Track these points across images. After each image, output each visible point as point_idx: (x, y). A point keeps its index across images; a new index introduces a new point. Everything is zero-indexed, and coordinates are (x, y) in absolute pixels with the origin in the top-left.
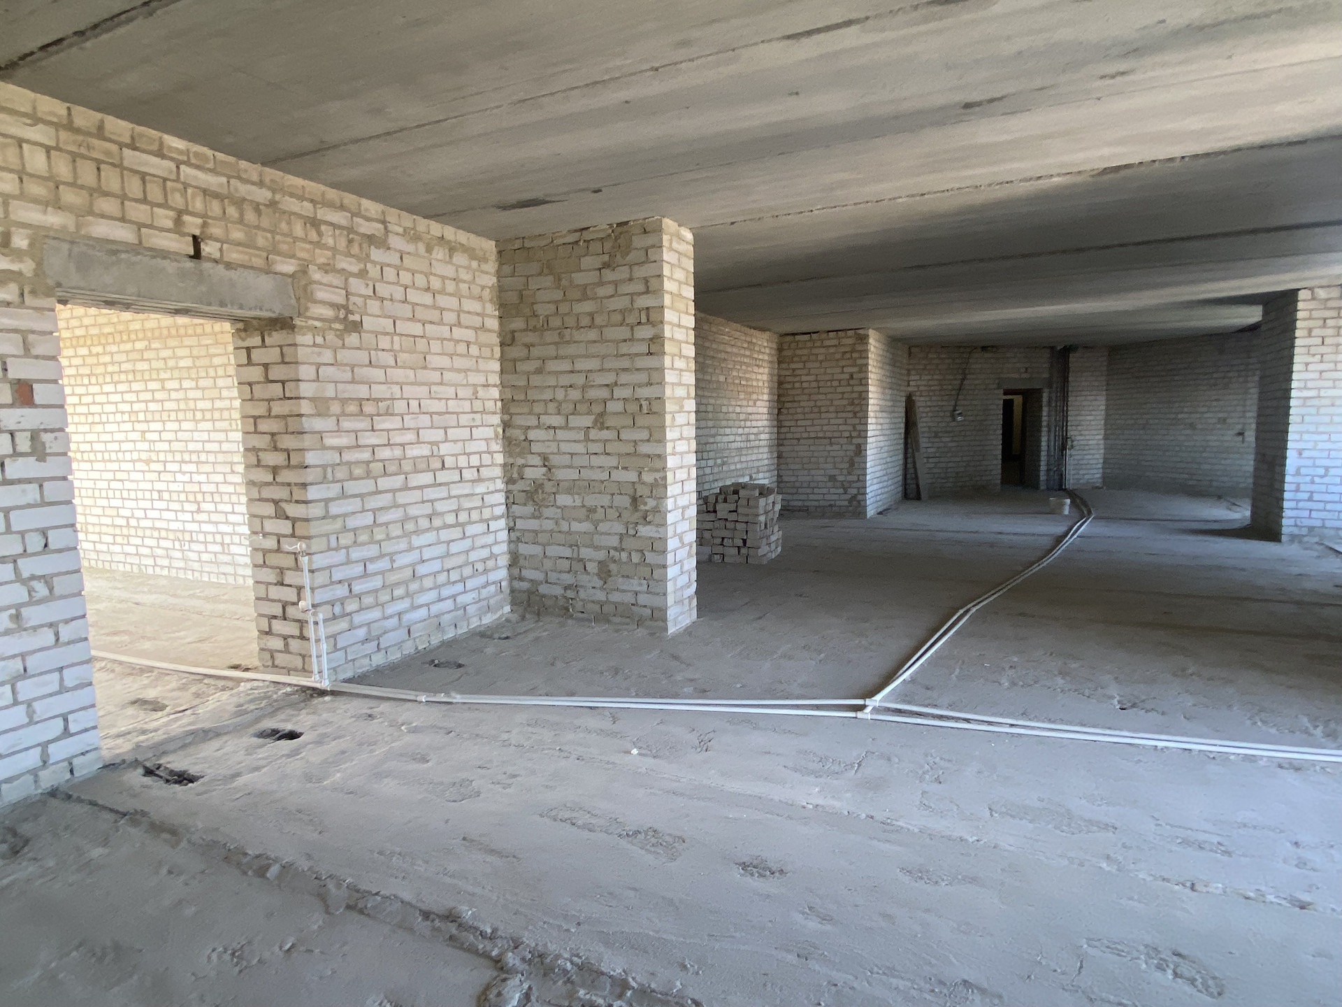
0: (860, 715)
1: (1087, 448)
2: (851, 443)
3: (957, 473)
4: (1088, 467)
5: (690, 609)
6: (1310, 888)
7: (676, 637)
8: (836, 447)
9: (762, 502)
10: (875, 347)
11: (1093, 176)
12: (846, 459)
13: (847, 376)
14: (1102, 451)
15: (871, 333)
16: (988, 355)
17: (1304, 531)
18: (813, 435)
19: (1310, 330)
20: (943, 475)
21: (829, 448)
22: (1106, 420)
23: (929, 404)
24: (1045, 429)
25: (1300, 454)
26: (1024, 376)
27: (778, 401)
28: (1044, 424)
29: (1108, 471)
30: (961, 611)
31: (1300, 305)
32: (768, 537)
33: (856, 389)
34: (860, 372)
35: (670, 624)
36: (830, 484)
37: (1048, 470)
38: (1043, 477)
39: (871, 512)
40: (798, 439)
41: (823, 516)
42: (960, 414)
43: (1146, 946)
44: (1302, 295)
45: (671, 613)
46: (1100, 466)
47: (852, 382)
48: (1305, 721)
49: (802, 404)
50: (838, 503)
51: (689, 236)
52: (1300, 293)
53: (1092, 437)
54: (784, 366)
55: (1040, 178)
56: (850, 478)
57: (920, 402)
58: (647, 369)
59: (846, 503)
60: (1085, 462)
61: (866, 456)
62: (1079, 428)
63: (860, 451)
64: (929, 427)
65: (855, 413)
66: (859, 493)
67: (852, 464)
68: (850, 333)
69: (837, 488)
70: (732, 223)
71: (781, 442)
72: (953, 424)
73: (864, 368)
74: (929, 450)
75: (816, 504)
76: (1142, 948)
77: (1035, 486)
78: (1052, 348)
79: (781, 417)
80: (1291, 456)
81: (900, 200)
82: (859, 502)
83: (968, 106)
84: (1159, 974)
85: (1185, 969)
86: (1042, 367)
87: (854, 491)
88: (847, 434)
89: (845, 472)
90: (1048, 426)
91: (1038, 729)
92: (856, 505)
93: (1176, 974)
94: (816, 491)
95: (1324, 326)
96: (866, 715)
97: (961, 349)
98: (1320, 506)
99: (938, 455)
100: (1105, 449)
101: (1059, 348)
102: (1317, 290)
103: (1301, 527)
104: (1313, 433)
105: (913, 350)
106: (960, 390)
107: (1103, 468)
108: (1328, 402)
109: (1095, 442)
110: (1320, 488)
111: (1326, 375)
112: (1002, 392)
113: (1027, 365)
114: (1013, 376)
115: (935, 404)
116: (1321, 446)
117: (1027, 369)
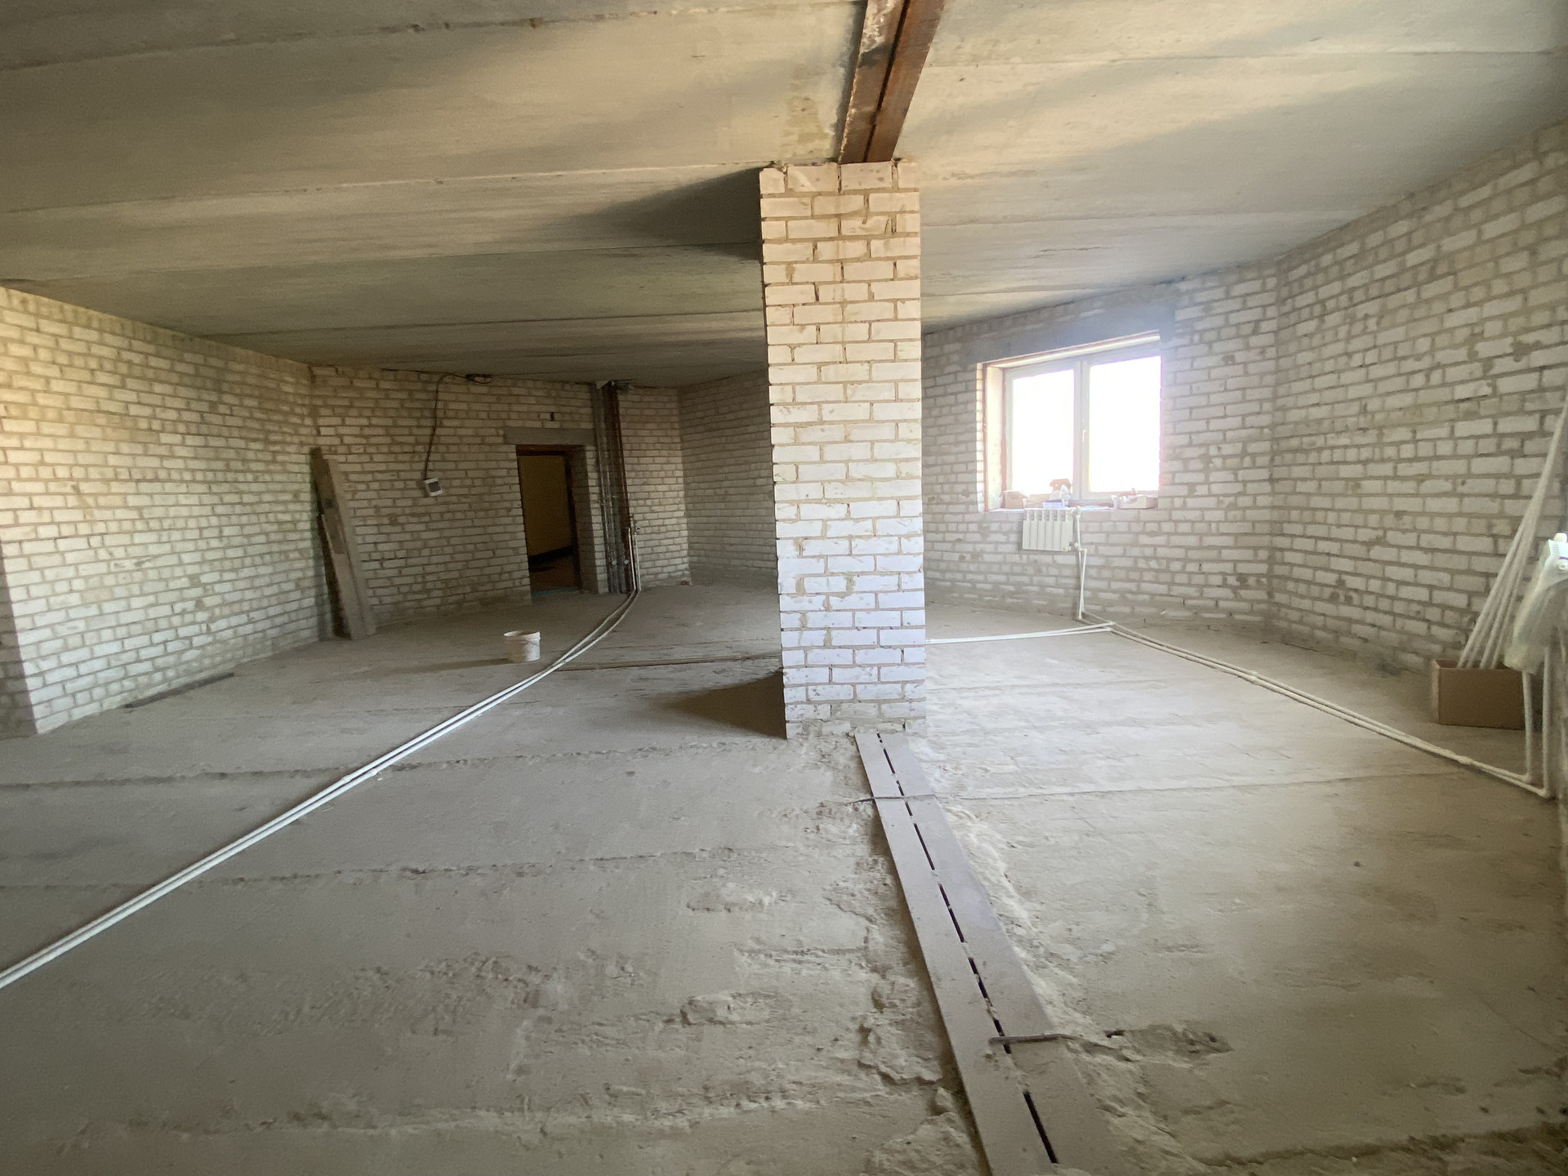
1: (663, 529)
4: (668, 555)
14: (685, 533)
16: (475, 389)
17: (824, 710)
19: (789, 268)
22: (686, 490)
25: (801, 549)
26: (555, 425)
28: (594, 497)
29: (695, 559)
31: (768, 209)
37: (609, 564)
38: (601, 575)
42: (435, 486)
44: (769, 181)
46: (685, 553)
52: (762, 175)
53: (669, 515)
57: (341, 465)
60: (663, 549)
62: (649, 502)
72: (424, 501)
77: (593, 589)
78: (591, 385)
82: (13, 698)
90: (600, 500)
92: (8, 705)
95: (815, 258)
97: (424, 377)
98: (846, 656)
99: (401, 554)
100: (689, 529)
101: (600, 385)
102: (793, 171)
103: (817, 704)
104: (818, 501)
105: (318, 371)
106: (431, 444)
107: (689, 555)
108: (837, 433)
109: (674, 521)
110: (845, 619)
111: (830, 372)
112: (513, 448)
113: (553, 409)
114: (529, 424)
115: (382, 467)
116: (835, 529)
117: (552, 415)
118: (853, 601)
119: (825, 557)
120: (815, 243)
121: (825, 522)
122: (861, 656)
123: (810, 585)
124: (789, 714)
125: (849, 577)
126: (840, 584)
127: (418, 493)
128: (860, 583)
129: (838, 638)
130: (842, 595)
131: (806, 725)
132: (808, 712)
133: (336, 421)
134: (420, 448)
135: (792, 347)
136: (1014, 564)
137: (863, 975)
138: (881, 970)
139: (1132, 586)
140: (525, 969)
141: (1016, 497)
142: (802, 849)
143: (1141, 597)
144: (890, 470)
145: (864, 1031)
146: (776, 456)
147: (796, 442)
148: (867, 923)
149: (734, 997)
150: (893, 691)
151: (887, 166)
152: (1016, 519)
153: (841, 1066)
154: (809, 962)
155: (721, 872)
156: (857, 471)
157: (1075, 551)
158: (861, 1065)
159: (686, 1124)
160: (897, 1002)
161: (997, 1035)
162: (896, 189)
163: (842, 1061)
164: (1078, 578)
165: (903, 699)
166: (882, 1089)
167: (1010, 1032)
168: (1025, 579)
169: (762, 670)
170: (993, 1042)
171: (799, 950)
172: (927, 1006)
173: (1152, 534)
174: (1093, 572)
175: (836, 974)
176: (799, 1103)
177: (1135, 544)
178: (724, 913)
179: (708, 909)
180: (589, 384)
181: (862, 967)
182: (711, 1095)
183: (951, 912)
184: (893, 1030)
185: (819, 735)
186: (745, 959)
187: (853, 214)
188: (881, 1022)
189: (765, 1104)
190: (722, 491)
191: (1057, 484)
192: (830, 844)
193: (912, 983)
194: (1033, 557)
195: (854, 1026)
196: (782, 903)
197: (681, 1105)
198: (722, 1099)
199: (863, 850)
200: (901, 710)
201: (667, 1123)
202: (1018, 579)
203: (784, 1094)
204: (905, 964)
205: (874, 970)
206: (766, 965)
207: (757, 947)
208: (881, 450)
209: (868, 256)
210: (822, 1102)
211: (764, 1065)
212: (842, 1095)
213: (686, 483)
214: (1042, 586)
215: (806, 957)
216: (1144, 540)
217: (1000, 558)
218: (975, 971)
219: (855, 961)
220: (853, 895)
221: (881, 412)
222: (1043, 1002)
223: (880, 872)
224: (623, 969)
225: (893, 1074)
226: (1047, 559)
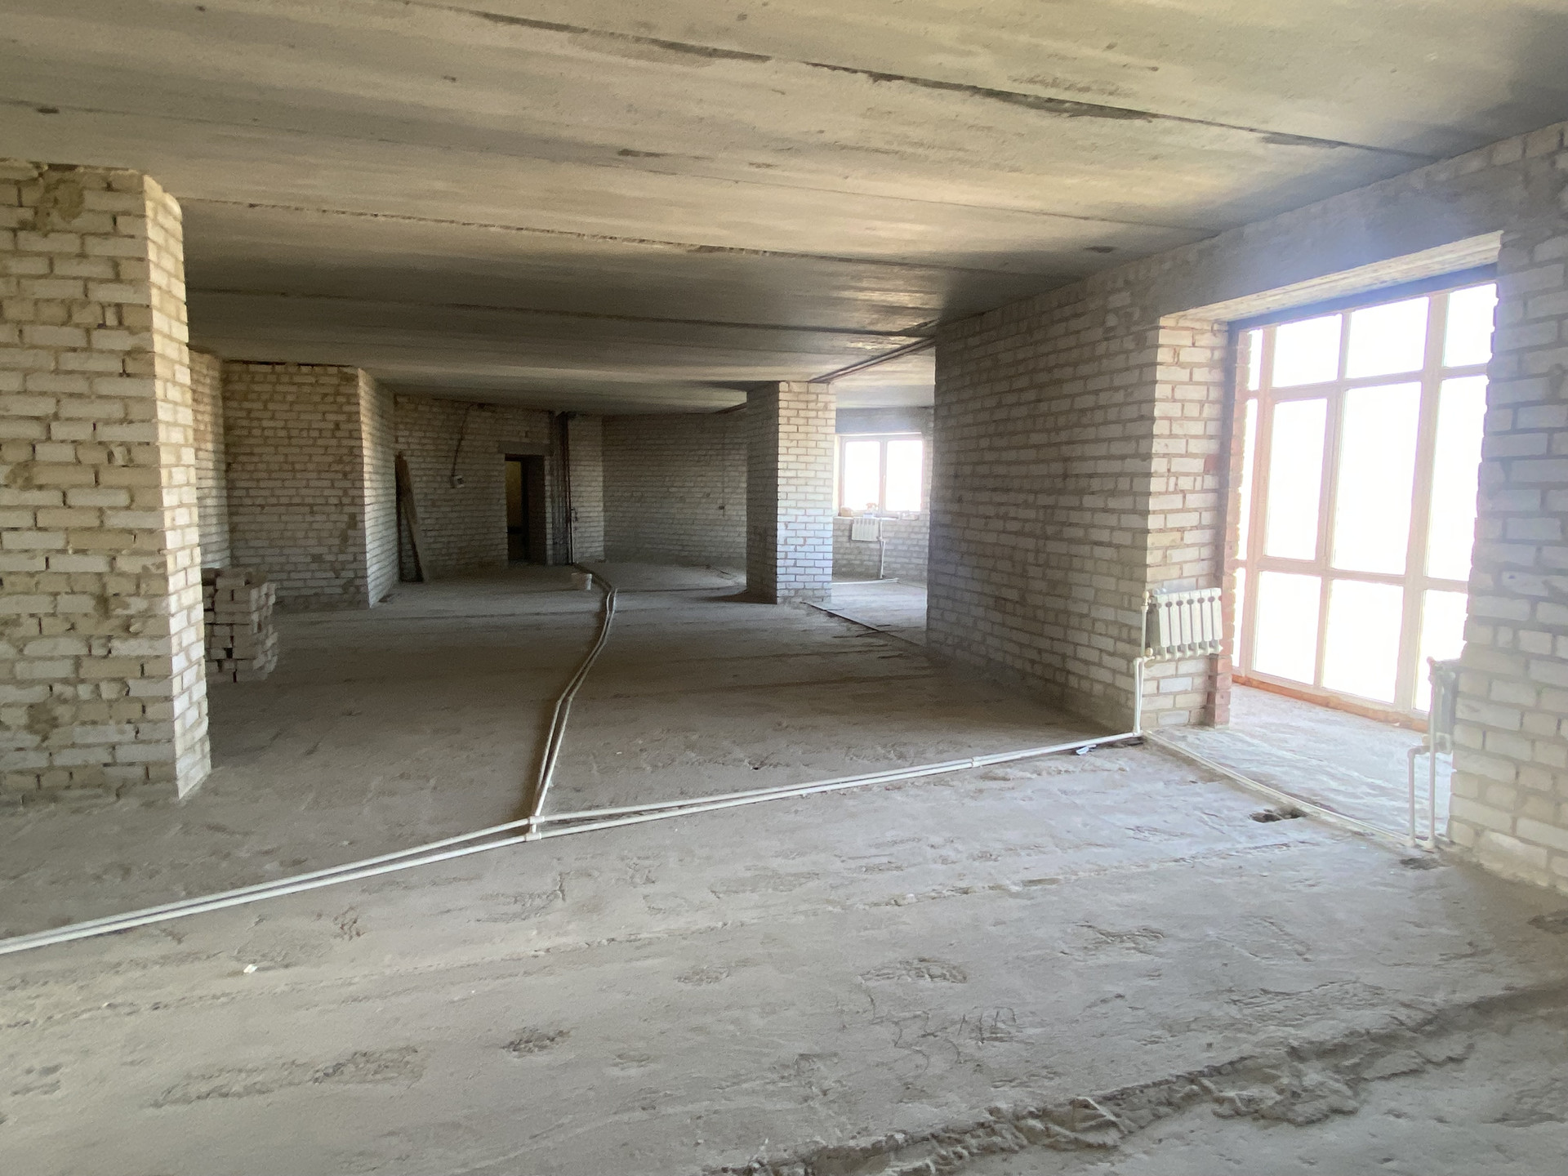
0: (529, 837)
1: (588, 520)
2: (341, 513)
3: (460, 548)
4: (591, 539)
5: (204, 757)
6: (961, 876)
7: (192, 801)
8: (318, 518)
9: (254, 593)
10: (364, 390)
11: (689, 251)
12: (336, 533)
13: (331, 426)
14: (603, 523)
15: (360, 372)
16: (484, 414)
17: (792, 593)
18: (284, 500)
19: (789, 418)
20: (444, 551)
21: (309, 518)
22: (604, 491)
23: (423, 466)
24: (548, 500)
25: (787, 526)
26: (528, 440)
27: (226, 453)
28: (548, 494)
29: (610, 543)
30: (560, 702)
31: (781, 396)
32: (263, 643)
33: (345, 442)
34: (349, 421)
35: (180, 783)
36: (314, 566)
37: (555, 544)
38: (550, 552)
39: (373, 599)
40: (262, 507)
41: (306, 608)
42: (460, 481)
43: (901, 963)
44: (783, 387)
45: (181, 766)
46: (602, 539)
47: (338, 434)
48: (880, 750)
49: (266, 458)
50: (328, 591)
51: (177, 209)
52: (781, 384)
53: (592, 509)
54: (234, 404)
55: (642, 241)
56: (341, 557)
57: (413, 464)
58: (122, 398)
59: (339, 590)
60: (588, 534)
61: (364, 529)
62: (581, 499)
63: (355, 521)
64: (426, 494)
65: (345, 475)
66: (356, 577)
67: (344, 538)
68: (334, 370)
69: (325, 571)
70: (252, 206)
71: (234, 509)
72: (453, 491)
73: (354, 418)
74: (427, 522)
75: (296, 593)
76: (899, 966)
77: (542, 560)
78: (551, 413)
79: (232, 475)
80: (780, 526)
81: (492, 229)
82: (358, 588)
83: (626, 152)
84: (921, 982)
85: (936, 970)
86: (541, 435)
87: (351, 574)
88: (335, 501)
89: (335, 549)
90: (552, 496)
91: (702, 805)
92: (354, 592)
93: (932, 977)
94: (293, 575)
95: (798, 416)
96: (535, 836)
97: (456, 405)
98: (801, 571)
99: (437, 527)
100: (605, 521)
101: (557, 413)
102: (792, 384)
103: (789, 590)
104: (794, 508)
105: (400, 399)
106: (457, 451)
107: (605, 540)
108: (802, 482)
109: (596, 514)
110: (801, 555)
111: (802, 459)
112: (503, 456)
113: (527, 429)
114: (514, 439)
115: (430, 466)
116: (800, 519)
117: (526, 433)
118: (805, 548)
119: (796, 530)
120: (799, 411)
121: (796, 516)
122: (808, 571)
123: (790, 541)
124: (779, 594)
125: (805, 538)
126: (801, 541)
127: (449, 485)
128: (809, 541)
129: (799, 563)
130: (801, 546)
131: (786, 599)
132: (786, 593)
133: (407, 433)
134: (450, 454)
135: (788, 448)
136: (847, 548)
139: (907, 561)
141: (845, 510)
143: (911, 566)
146: (779, 489)
147: (787, 484)
150: (818, 585)
151: (826, 386)
152: (848, 522)
156: (810, 497)
157: (879, 542)
162: (827, 394)
164: (881, 556)
165: (823, 589)
168: (852, 557)
173: (916, 533)
174: (889, 553)
177: (909, 538)
185: (790, 603)
187: (812, 401)
191: (870, 505)
194: (858, 544)
200: (822, 593)
202: (850, 557)
209: (817, 417)
213: (604, 486)
214: (862, 561)
216: (913, 536)
221: (820, 475)
226: (863, 546)
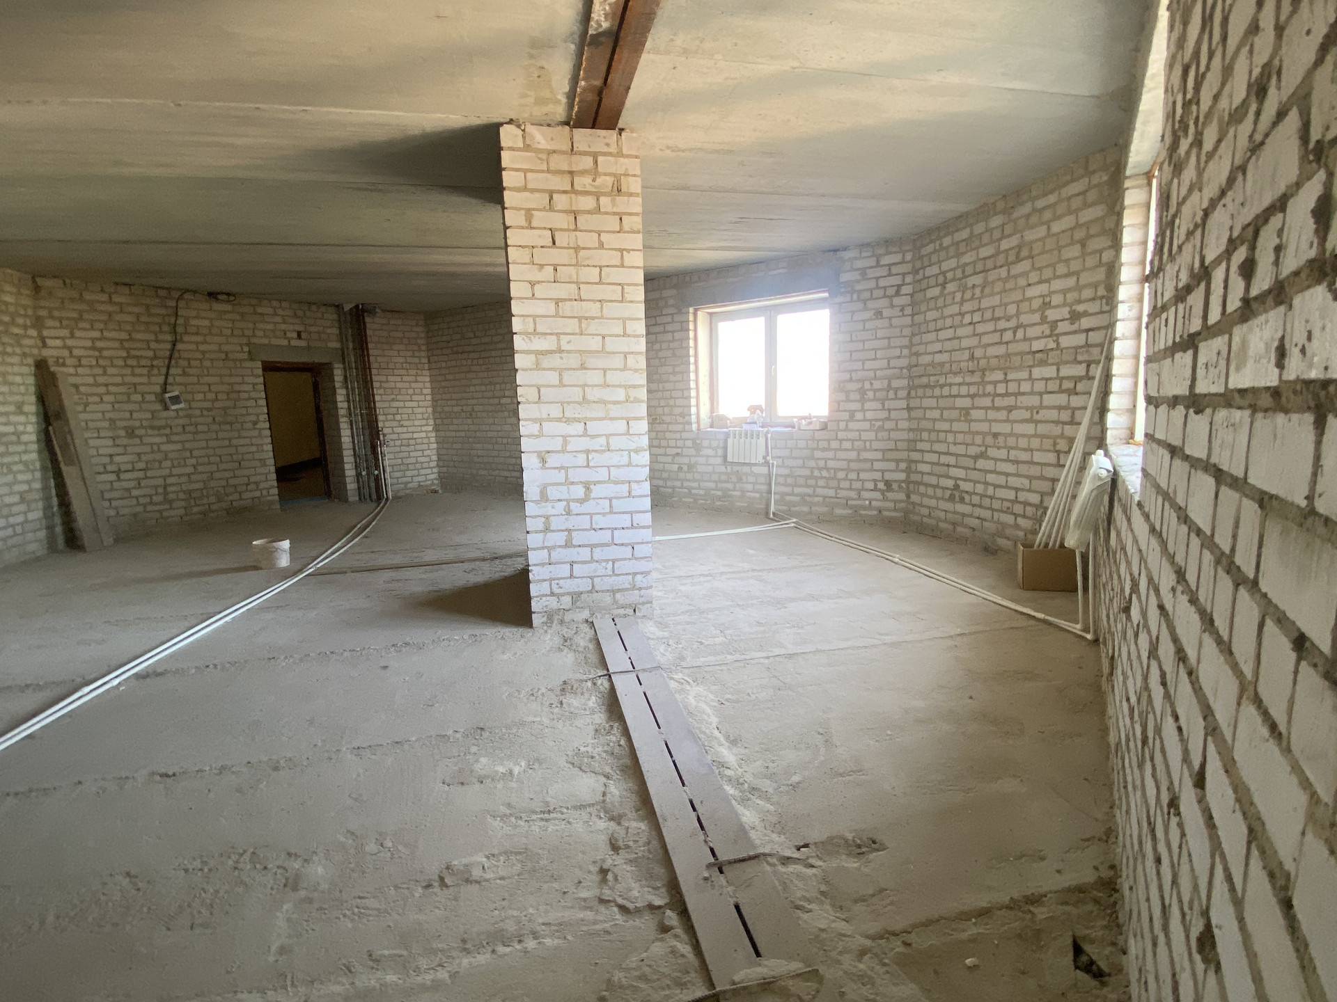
1: (412, 442)
4: (417, 466)
14: (434, 446)
16: (218, 306)
17: (567, 601)
19: (529, 213)
20: (160, 498)
22: (434, 407)
23: (101, 380)
25: (544, 461)
26: (302, 343)
28: (342, 412)
29: (445, 469)
31: (508, 161)
37: (358, 475)
38: (351, 486)
42: (176, 400)
44: (508, 136)
52: (502, 130)
53: (418, 429)
57: (72, 378)
64: (112, 421)
72: (165, 414)
77: (343, 498)
80: (529, 462)
86: (326, 333)
90: (349, 415)
95: (551, 208)
97: (162, 293)
98: (585, 553)
99: (141, 465)
100: (438, 443)
101: (347, 307)
102: (530, 129)
103: (558, 596)
104: (559, 420)
105: (42, 282)
106: (170, 358)
108: (574, 361)
109: (423, 435)
110: (584, 522)
111: (566, 308)
112: (259, 364)
113: (299, 328)
114: (275, 342)
115: (117, 380)
116: (574, 444)
117: (299, 334)
118: (589, 507)
119: (566, 469)
120: (551, 194)
121: (565, 438)
122: (598, 554)
123: (553, 493)
124: (535, 605)
125: (587, 486)
126: (579, 491)
127: (158, 407)
128: (597, 491)
129: (577, 538)
130: (581, 501)
131: (550, 616)
132: (553, 603)
133: (64, 333)
134: (158, 362)
135: (532, 284)
136: (721, 473)
137: (602, 824)
138: (617, 819)
139: (809, 491)
140: (283, 855)
141: (722, 418)
142: (546, 721)
143: (816, 499)
144: (620, 394)
145: (604, 872)
146: (520, 378)
147: (538, 367)
148: (604, 780)
149: (488, 858)
150: (624, 581)
151: (613, 134)
152: (722, 437)
153: (585, 904)
154: (555, 819)
155: (474, 749)
156: (593, 394)
157: (767, 463)
158: (602, 901)
159: (446, 975)
160: (631, 843)
161: (712, 860)
162: (620, 154)
163: (585, 900)
164: (770, 484)
165: (634, 588)
166: (619, 917)
167: (723, 856)
168: (730, 486)
169: (509, 568)
170: (709, 866)
171: (547, 809)
172: (655, 843)
173: (824, 450)
174: (781, 480)
175: (579, 827)
176: (548, 941)
177: (812, 458)
178: (477, 785)
179: (462, 784)
180: (337, 306)
181: (601, 818)
182: (469, 946)
183: (674, 762)
184: (629, 868)
185: (562, 622)
186: (497, 823)
187: (583, 173)
188: (618, 862)
189: (518, 947)
190: (469, 409)
191: (753, 409)
192: (573, 716)
193: (643, 826)
194: (736, 468)
195: (595, 869)
196: (530, 771)
197: (441, 959)
198: (479, 947)
199: (600, 718)
200: (633, 597)
201: (429, 977)
202: (725, 485)
203: (535, 935)
204: (637, 810)
205: (612, 819)
206: (516, 827)
207: (508, 812)
208: (612, 378)
209: (598, 210)
210: (569, 937)
211: (515, 913)
212: (584, 928)
213: (434, 400)
214: (743, 491)
215: (552, 815)
216: (818, 454)
217: (710, 468)
218: (694, 809)
219: (595, 813)
220: (592, 757)
221: (611, 345)
222: (747, 826)
223: (616, 736)
224: (382, 845)
225: (630, 906)
226: (746, 469)
